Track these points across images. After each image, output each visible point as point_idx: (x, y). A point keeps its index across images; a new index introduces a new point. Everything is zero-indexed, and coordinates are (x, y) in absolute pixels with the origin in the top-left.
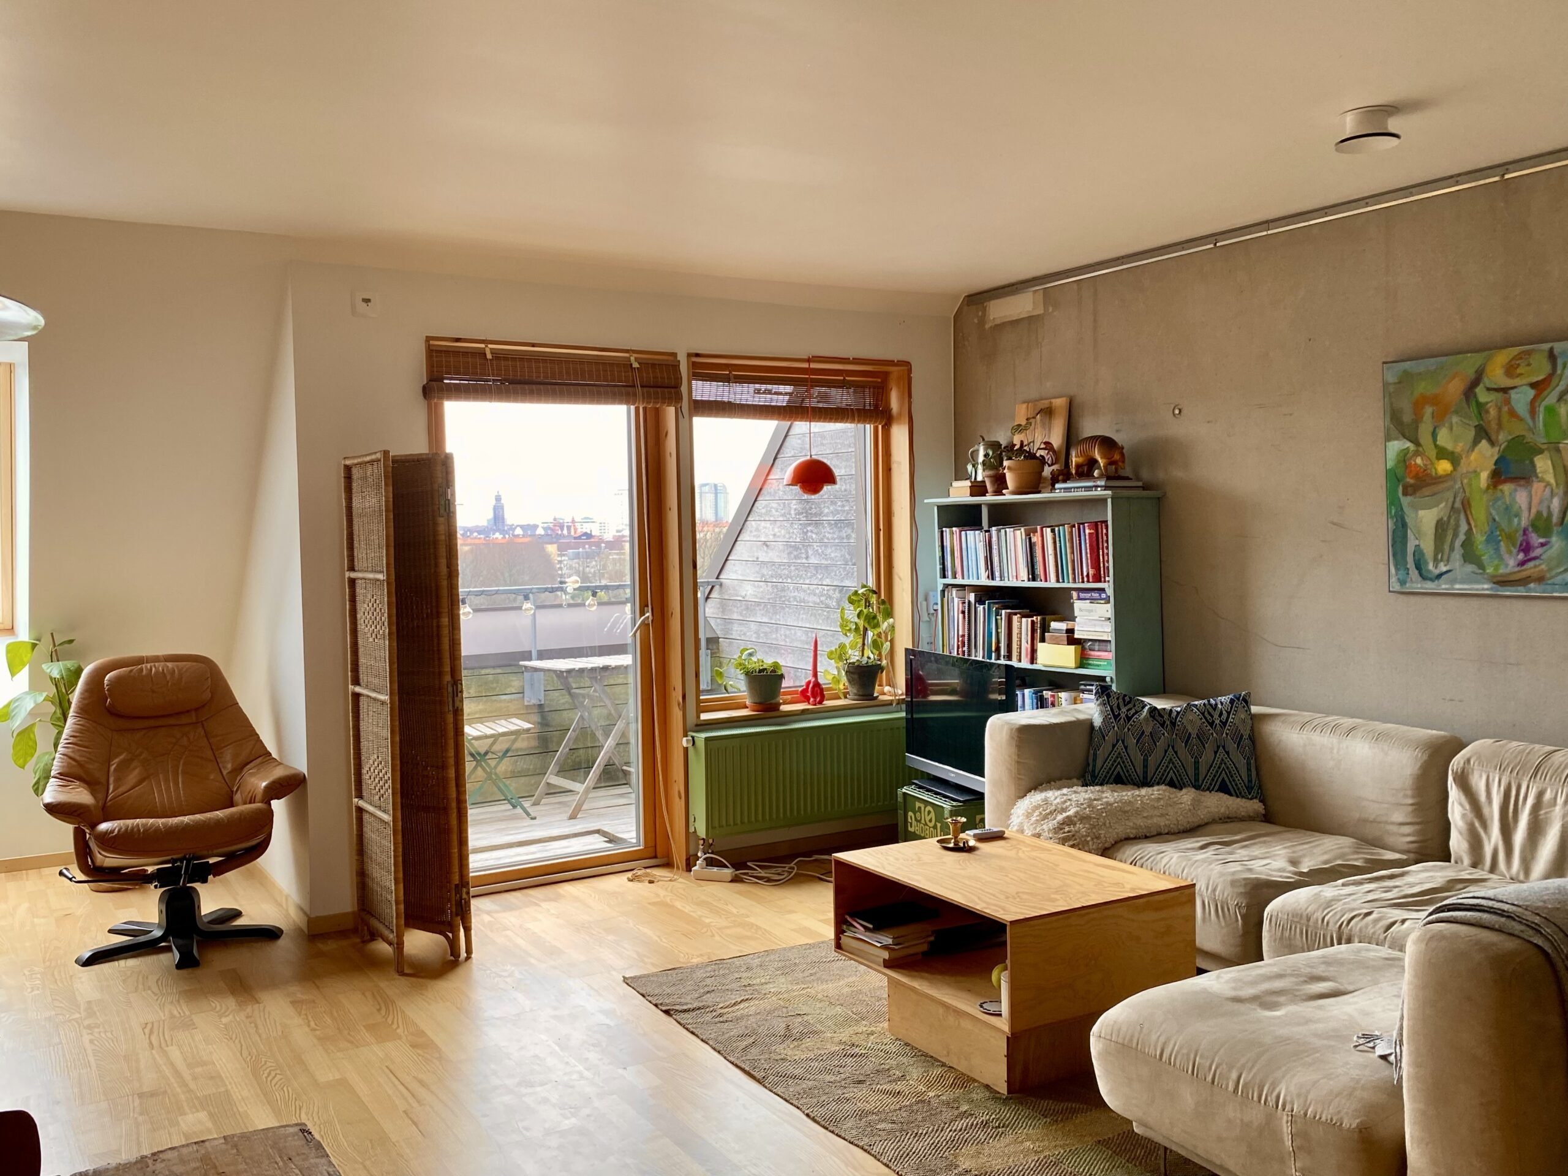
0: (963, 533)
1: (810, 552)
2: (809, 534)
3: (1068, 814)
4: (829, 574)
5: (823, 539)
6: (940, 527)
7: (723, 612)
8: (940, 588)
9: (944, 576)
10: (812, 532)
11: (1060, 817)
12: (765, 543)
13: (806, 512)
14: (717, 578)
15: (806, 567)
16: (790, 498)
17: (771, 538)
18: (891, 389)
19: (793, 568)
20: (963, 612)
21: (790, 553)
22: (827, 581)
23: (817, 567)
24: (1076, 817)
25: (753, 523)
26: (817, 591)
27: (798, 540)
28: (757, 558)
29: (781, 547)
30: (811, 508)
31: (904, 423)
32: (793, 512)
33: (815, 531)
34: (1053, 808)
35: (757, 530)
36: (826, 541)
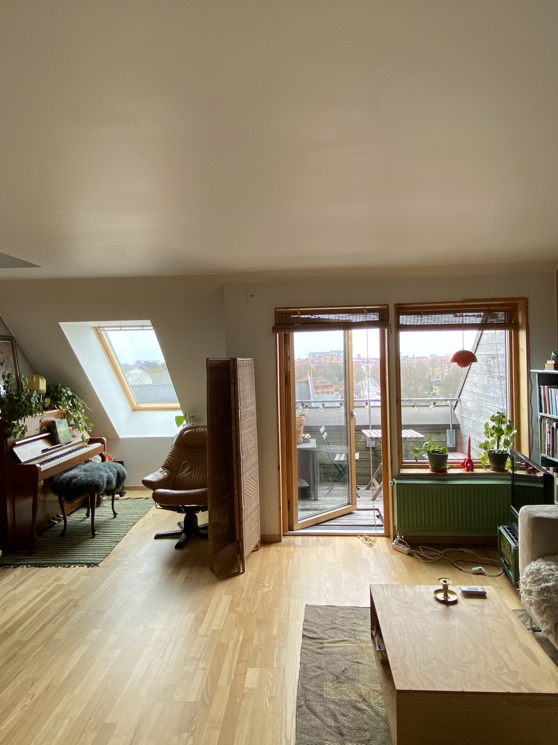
0: (549, 389)
1: (491, 390)
2: (490, 381)
3: (548, 584)
4: (497, 402)
5: (495, 384)
6: (539, 385)
7: (461, 413)
8: (539, 417)
9: (541, 411)
10: (491, 380)
11: (543, 585)
12: (475, 384)
13: (489, 371)
14: (459, 397)
15: (489, 397)
16: (483, 363)
17: (477, 382)
18: (519, 312)
19: (484, 397)
20: (550, 433)
21: (483, 390)
22: (497, 406)
23: (493, 398)
24: (552, 588)
25: (471, 374)
26: (493, 410)
27: (486, 384)
28: (472, 390)
29: (480, 387)
30: (491, 369)
31: (524, 329)
32: (484, 370)
33: (492, 380)
34: (541, 577)
35: (472, 377)
36: (496, 385)
